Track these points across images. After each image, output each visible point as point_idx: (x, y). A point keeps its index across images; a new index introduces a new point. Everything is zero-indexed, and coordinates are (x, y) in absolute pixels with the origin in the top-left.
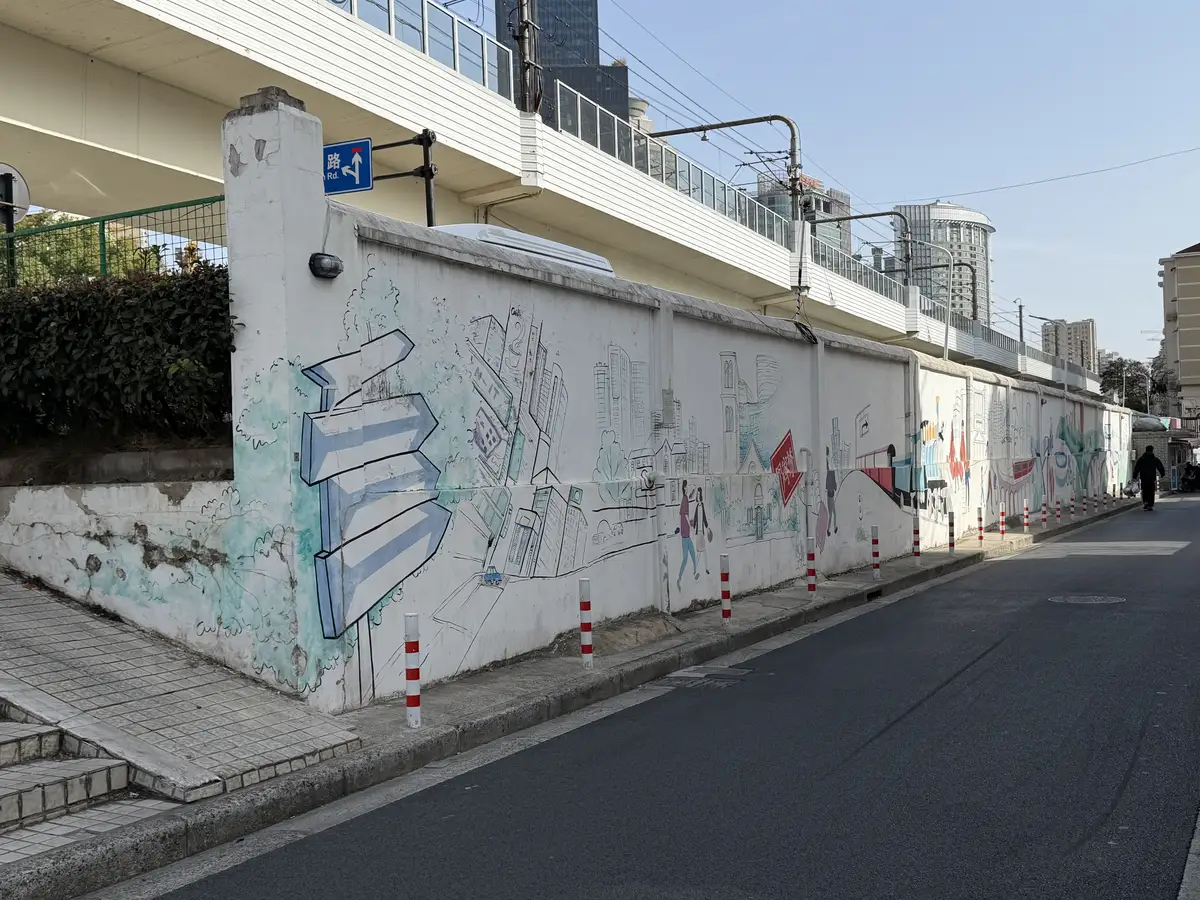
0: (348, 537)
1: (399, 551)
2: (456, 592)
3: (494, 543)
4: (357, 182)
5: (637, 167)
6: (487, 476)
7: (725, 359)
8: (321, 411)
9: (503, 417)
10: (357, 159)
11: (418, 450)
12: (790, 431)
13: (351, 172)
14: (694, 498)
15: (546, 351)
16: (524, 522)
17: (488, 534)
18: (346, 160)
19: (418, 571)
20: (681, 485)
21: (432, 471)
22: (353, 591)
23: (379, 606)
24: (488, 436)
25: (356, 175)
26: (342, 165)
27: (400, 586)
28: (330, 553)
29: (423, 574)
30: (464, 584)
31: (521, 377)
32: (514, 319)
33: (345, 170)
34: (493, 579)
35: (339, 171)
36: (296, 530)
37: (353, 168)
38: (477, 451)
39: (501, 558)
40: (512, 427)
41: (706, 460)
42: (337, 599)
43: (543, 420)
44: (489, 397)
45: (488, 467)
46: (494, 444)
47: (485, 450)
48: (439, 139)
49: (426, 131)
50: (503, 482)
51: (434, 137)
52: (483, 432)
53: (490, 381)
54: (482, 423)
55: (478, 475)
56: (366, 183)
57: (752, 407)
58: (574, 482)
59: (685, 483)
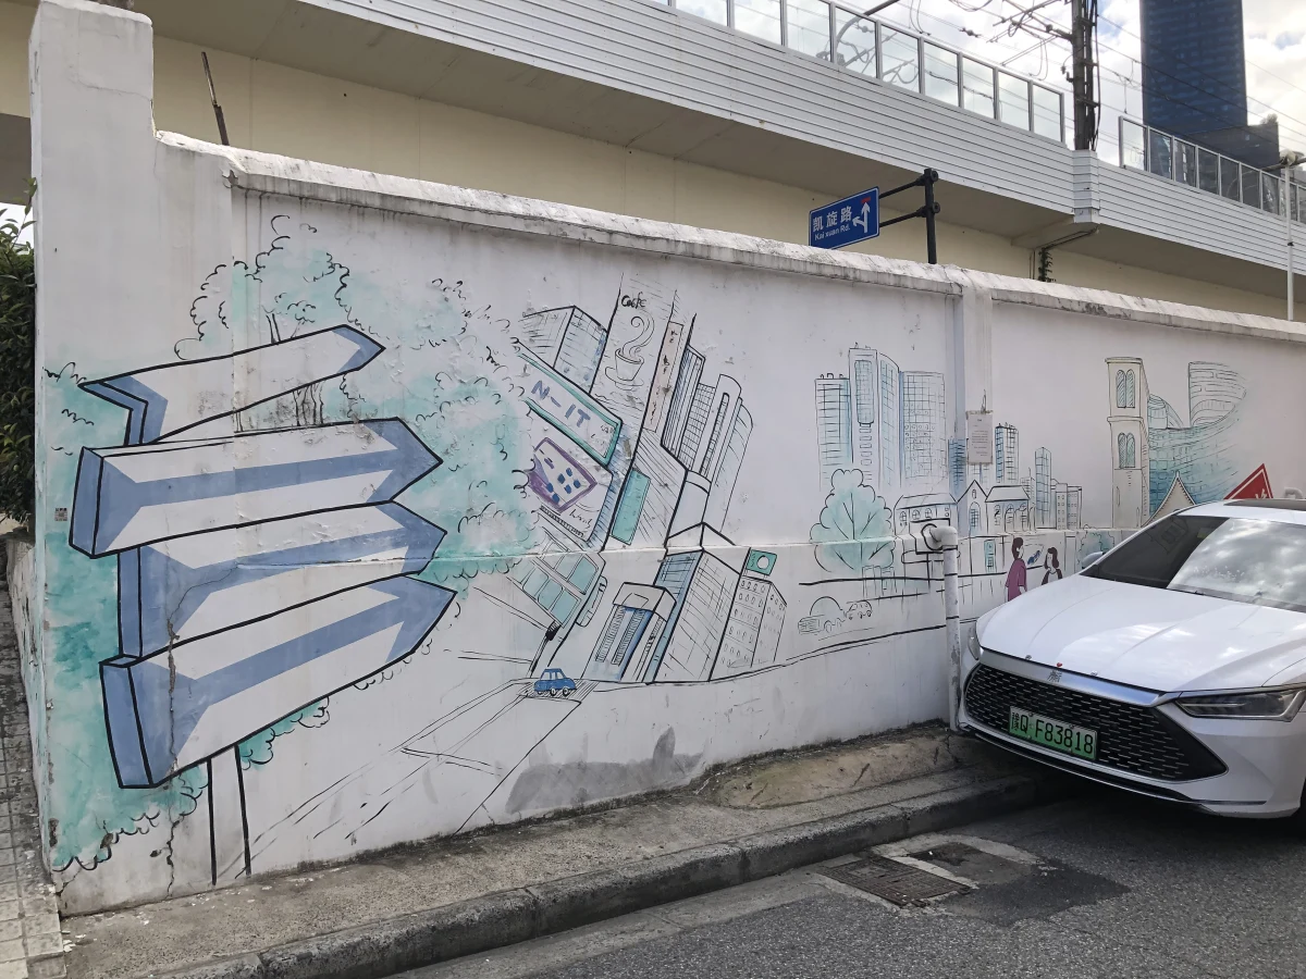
0: (184, 634)
1: (318, 653)
2: (460, 710)
3: (561, 633)
4: (866, 231)
5: (1223, 195)
6: (561, 538)
7: (1115, 368)
8: (126, 445)
9: (600, 452)
10: (866, 208)
11: (391, 501)
12: (1263, 467)
13: (860, 222)
14: (1040, 561)
15: (703, 359)
16: (634, 602)
17: (547, 622)
18: (856, 212)
19: (370, 680)
20: (1009, 546)
21: (423, 534)
22: (199, 715)
23: (267, 735)
24: (561, 479)
25: (865, 224)
26: (853, 217)
27: (323, 703)
28: (140, 659)
29: (378, 687)
30: (482, 698)
31: (642, 394)
32: (626, 313)
33: (856, 221)
34: (556, 687)
35: (851, 223)
36: (53, 624)
37: (862, 219)
38: (533, 501)
39: (574, 655)
40: (620, 466)
41: (1073, 510)
42: (156, 726)
43: (694, 453)
44: (570, 424)
45: (562, 523)
46: (575, 492)
47: (555, 499)
48: (941, 176)
49: (928, 171)
50: (598, 545)
51: (935, 175)
52: (551, 476)
53: (567, 399)
54: (549, 462)
55: (540, 535)
56: (873, 231)
57: (1176, 435)
58: (759, 544)
59: (1018, 543)
